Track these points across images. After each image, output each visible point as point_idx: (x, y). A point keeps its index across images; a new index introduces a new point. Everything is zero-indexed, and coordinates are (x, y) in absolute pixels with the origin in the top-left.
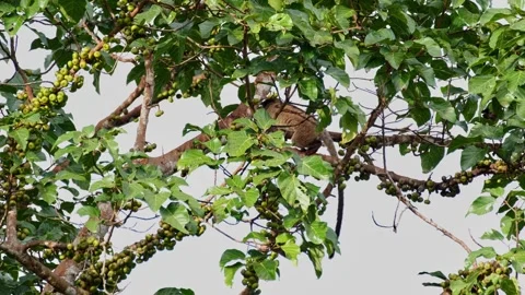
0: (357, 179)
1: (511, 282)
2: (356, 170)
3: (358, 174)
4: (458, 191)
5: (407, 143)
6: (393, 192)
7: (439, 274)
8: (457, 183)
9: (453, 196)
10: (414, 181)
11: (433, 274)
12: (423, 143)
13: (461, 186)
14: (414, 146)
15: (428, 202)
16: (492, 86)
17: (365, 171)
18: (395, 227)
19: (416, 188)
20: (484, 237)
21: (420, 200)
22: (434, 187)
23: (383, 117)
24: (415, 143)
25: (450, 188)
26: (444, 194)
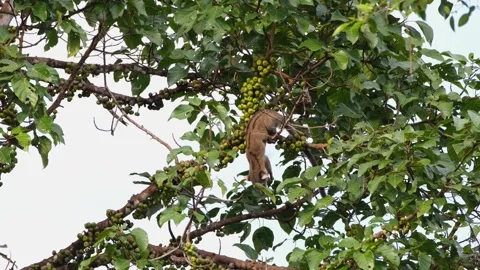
0: (80, 96)
1: (206, 175)
2: (79, 88)
3: (81, 92)
4: (162, 105)
5: (121, 71)
6: (109, 107)
7: (146, 175)
8: (161, 99)
9: (158, 109)
10: (126, 97)
11: (141, 175)
12: (133, 71)
13: (164, 101)
14: (126, 73)
15: (137, 114)
16: (194, 18)
17: (86, 89)
18: (112, 132)
19: (128, 103)
20: (184, 137)
21: (132, 113)
22: (143, 102)
23: (104, 42)
24: (127, 70)
25: (155, 103)
26: (150, 108)
